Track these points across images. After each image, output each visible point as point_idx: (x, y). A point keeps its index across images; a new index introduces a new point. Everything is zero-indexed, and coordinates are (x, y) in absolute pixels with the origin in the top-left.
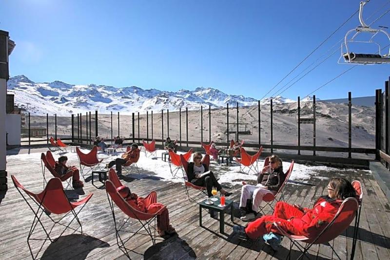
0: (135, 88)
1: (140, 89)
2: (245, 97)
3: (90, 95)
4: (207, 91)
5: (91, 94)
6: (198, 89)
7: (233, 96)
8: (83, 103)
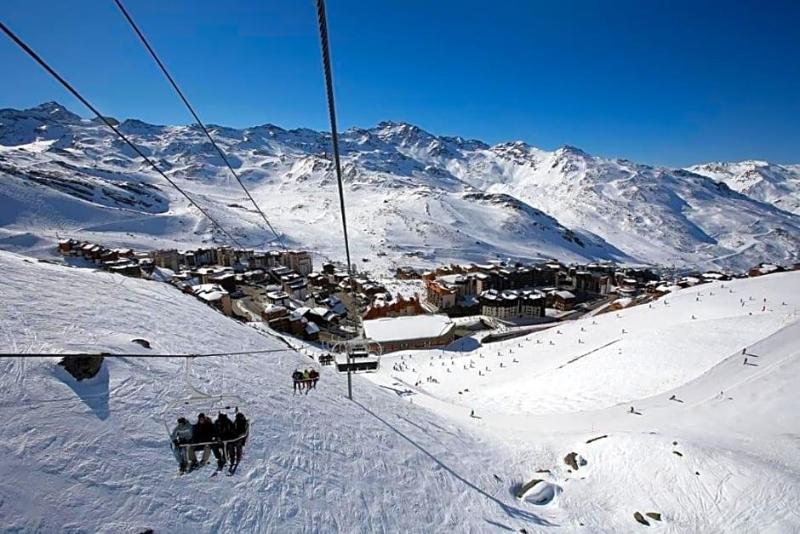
0: (272, 128)
1: (279, 129)
2: (466, 139)
3: (205, 155)
4: (399, 129)
5: (205, 151)
6: (384, 125)
7: (444, 139)
8: (200, 171)
